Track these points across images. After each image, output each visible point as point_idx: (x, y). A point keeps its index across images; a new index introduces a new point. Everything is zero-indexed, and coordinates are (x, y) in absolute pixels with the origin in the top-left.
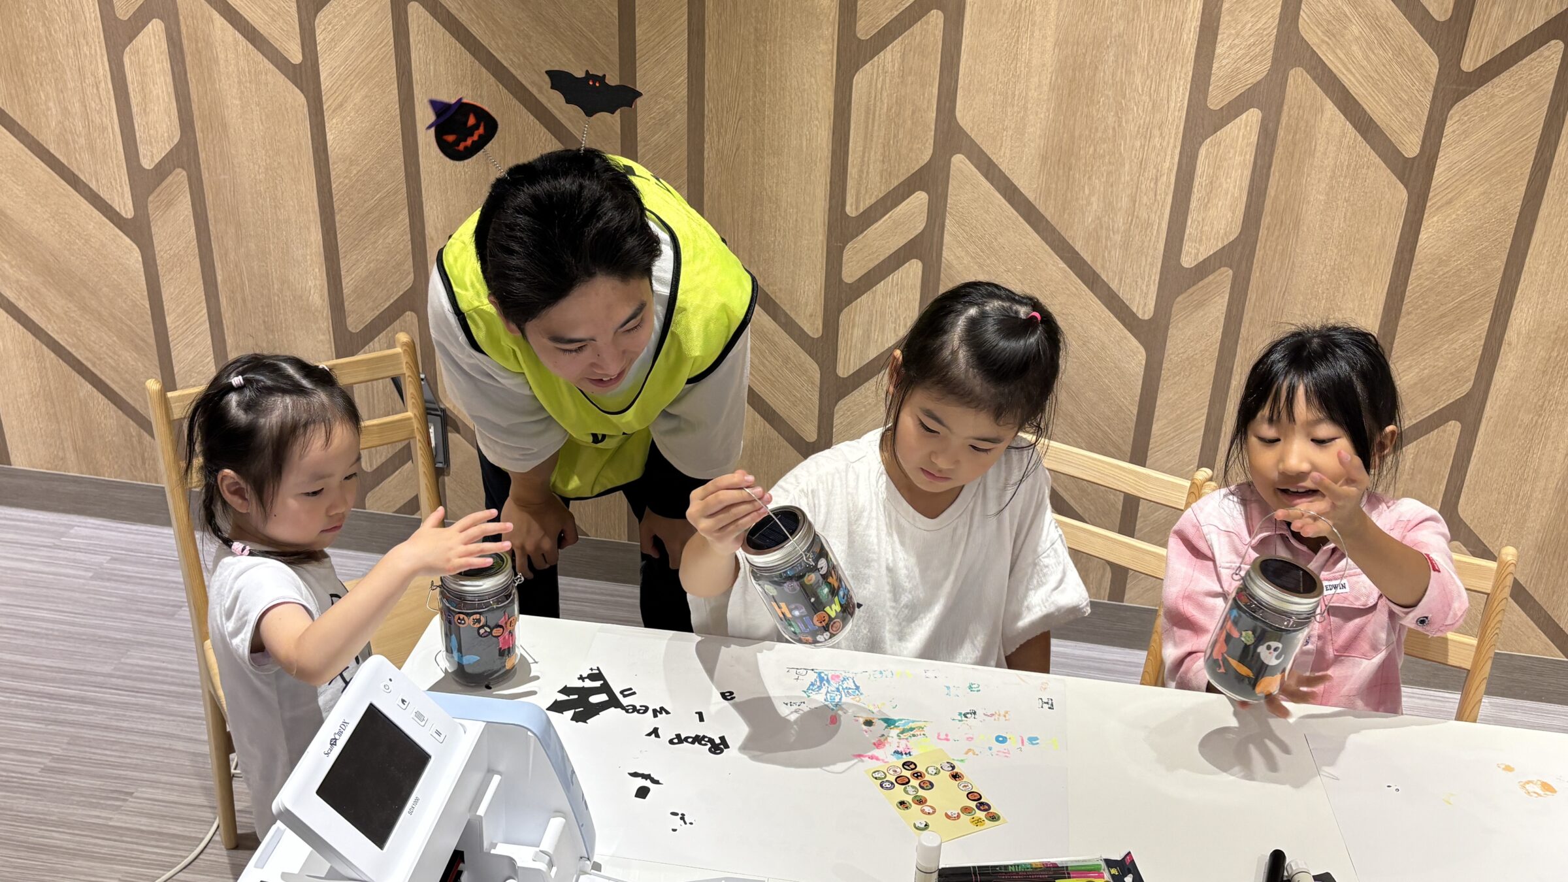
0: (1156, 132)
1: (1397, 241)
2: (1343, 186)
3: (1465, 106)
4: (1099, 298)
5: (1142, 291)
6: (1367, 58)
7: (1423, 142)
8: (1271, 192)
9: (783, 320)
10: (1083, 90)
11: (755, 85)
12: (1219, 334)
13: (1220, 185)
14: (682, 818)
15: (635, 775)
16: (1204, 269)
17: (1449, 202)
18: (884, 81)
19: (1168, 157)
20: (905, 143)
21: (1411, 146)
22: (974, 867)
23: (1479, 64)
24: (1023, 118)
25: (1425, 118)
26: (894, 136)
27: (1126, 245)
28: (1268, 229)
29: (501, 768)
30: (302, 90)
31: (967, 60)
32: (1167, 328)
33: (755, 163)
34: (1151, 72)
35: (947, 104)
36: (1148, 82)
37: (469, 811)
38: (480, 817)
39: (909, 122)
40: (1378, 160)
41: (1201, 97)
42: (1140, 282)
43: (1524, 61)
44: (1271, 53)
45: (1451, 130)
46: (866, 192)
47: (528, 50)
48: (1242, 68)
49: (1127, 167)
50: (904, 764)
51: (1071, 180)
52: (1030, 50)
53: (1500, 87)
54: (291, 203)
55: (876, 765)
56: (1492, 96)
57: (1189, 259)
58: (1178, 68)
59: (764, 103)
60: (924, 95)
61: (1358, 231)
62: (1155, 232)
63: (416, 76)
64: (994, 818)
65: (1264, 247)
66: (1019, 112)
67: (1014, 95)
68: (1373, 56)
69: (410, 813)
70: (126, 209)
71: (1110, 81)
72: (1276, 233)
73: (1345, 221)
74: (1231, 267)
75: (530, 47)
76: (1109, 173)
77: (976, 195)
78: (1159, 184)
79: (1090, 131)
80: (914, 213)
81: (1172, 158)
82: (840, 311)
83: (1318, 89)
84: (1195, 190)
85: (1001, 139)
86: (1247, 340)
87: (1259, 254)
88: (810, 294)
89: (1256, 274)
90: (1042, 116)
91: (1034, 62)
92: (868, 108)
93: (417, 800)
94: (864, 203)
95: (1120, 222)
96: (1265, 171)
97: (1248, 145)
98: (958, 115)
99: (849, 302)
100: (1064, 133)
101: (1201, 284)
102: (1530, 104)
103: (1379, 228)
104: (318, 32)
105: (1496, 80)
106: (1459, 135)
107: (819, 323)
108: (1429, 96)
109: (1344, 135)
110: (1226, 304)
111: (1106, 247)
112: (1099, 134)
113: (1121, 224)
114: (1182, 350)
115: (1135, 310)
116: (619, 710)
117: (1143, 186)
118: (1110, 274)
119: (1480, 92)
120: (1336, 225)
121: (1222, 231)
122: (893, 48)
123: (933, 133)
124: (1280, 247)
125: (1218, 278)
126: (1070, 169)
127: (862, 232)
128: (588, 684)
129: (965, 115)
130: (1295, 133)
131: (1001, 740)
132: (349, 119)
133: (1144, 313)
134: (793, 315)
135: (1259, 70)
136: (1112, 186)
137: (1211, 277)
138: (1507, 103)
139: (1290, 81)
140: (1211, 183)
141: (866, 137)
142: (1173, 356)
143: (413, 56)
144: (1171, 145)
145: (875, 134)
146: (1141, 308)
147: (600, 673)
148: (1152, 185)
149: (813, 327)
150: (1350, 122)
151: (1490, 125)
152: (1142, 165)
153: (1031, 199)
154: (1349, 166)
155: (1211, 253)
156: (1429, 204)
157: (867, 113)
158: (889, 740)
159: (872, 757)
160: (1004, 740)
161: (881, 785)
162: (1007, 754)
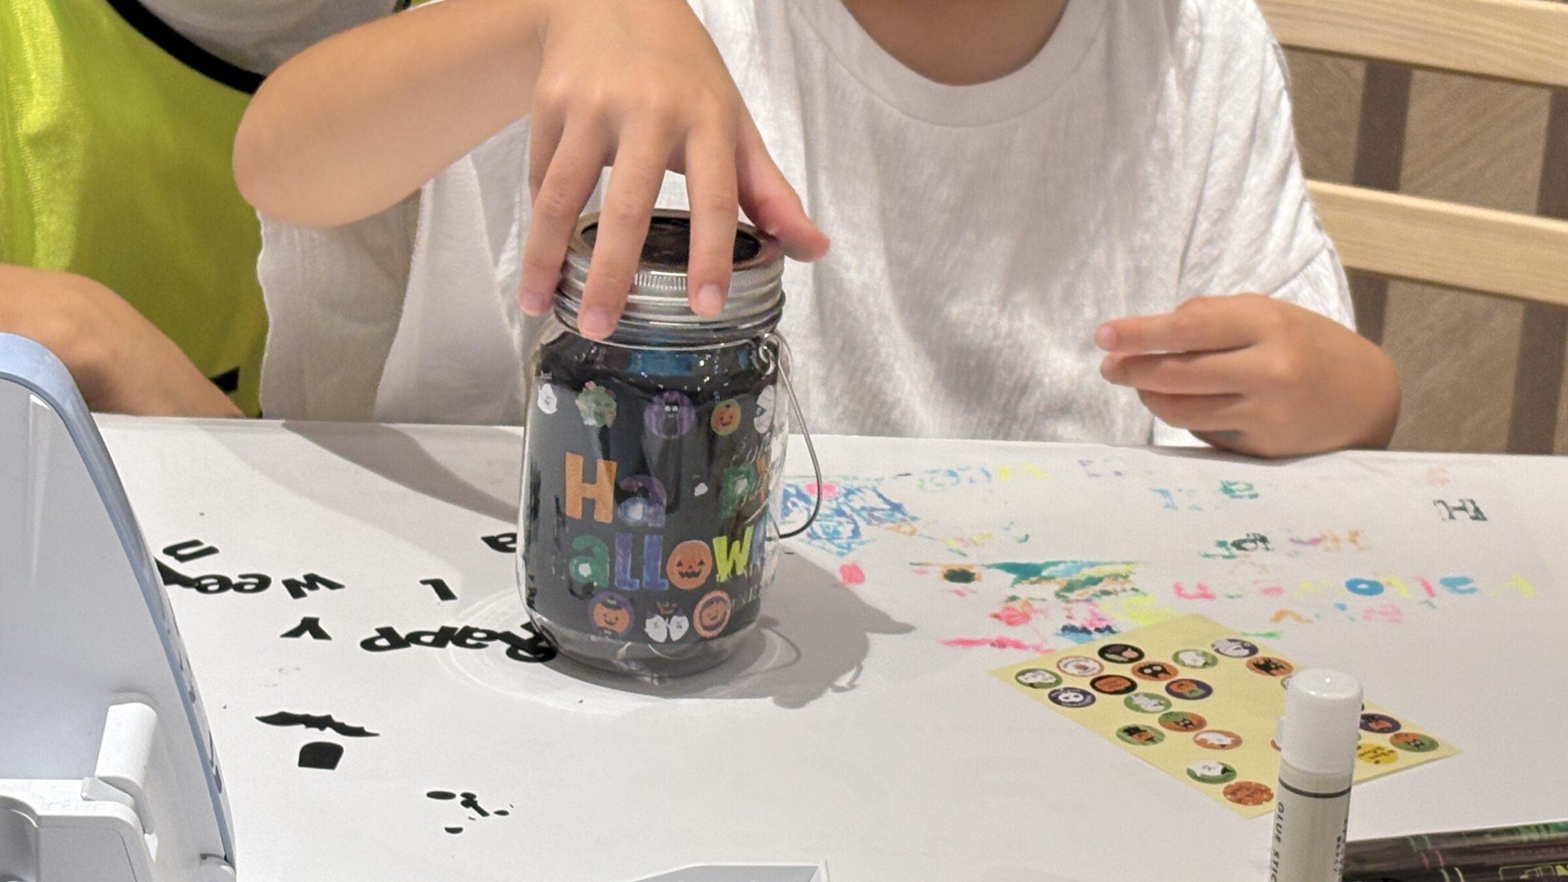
14: (469, 801)
15: (282, 719)
22: (1418, 839)
50: (1103, 652)
55: (1016, 658)
131: (1365, 588)
158: (1037, 605)
159: (1001, 644)
160: (1375, 588)
161: (1054, 698)
162: (1394, 615)
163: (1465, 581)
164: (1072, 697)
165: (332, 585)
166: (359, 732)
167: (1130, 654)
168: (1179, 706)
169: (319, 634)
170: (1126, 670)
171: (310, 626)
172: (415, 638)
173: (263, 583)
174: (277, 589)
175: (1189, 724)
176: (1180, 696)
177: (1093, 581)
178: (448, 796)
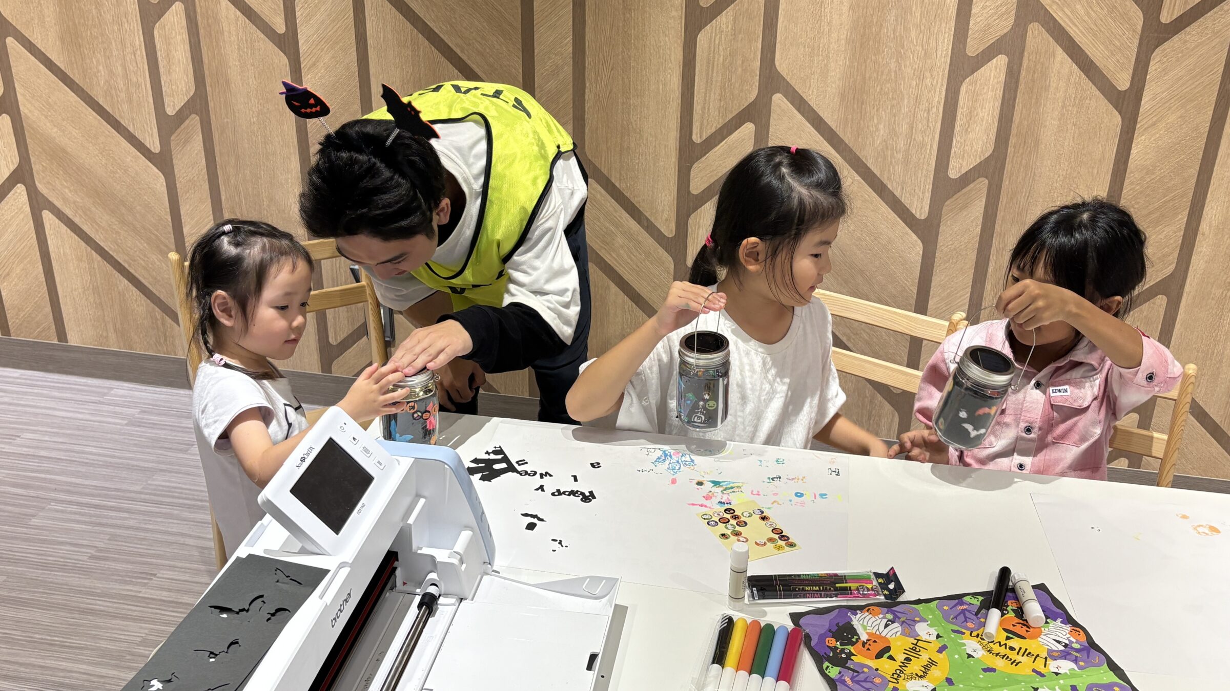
0: (928, 74)
1: (1114, 155)
2: (1072, 113)
3: (1165, 50)
4: (887, 204)
5: (919, 197)
6: (1088, 14)
7: (1133, 78)
8: (1016, 119)
9: (646, 224)
10: (871, 43)
11: (623, 43)
12: (979, 229)
13: (978, 114)
14: (560, 543)
15: (526, 515)
16: (966, 179)
17: (1154, 124)
18: (720, 38)
19: (938, 93)
20: (737, 85)
21: (1123, 82)
22: (775, 576)
23: (1174, 17)
24: (826, 65)
25: (1133, 60)
26: (729, 80)
27: (906, 162)
28: (1015, 147)
29: (426, 494)
30: (285, 53)
31: (783, 22)
32: (939, 226)
33: (623, 103)
34: (923, 28)
35: (769, 55)
36: (921, 36)
37: (402, 520)
38: (410, 524)
39: (740, 69)
40: (1098, 93)
41: (961, 46)
42: (917, 191)
43: (1209, 14)
44: (1014, 12)
45: (1154, 68)
46: (708, 124)
47: (454, 20)
48: (992, 24)
49: (906, 101)
50: (725, 510)
51: (863, 112)
52: (831, 13)
53: (1191, 33)
54: (277, 139)
55: (704, 510)
56: (1185, 42)
57: (954, 173)
58: (943, 25)
59: (630, 57)
60: (751, 48)
61: (1084, 148)
62: (928, 151)
63: (370, 42)
64: (792, 545)
65: (1012, 162)
66: (823, 61)
67: (819, 46)
68: (1092, 13)
69: (358, 513)
70: (154, 145)
71: (892, 36)
72: (1021, 151)
73: (1073, 141)
74: (986, 177)
75: (455, 18)
76: (893, 106)
77: (791, 125)
78: (931, 115)
79: (878, 74)
80: (744, 139)
81: (940, 93)
82: (688, 216)
83: (1051, 38)
84: (958, 118)
85: (810, 81)
86: (1000, 234)
87: (1008, 167)
88: (666, 203)
89: (1006, 183)
90: (841, 63)
91: (834, 22)
92: (709, 59)
93: (363, 506)
94: (706, 132)
95: (901, 144)
96: (1011, 103)
97: (998, 83)
98: (777, 63)
99: (696, 209)
100: (857, 76)
101: (964, 191)
102: (1214, 47)
103: (1100, 146)
104: (297, 9)
105: (1188, 29)
106: (1160, 72)
107: (673, 226)
108: (1136, 42)
109: (1071, 73)
110: (983, 206)
111: (891, 163)
112: (884, 77)
113: (902, 145)
114: (951, 243)
115: (914, 212)
116: (515, 473)
117: (919, 116)
118: (894, 184)
119: (1176, 38)
120: (1066, 144)
121: (979, 150)
122: (727, 13)
123: (758, 78)
124: (1024, 162)
125: (978, 186)
126: (862, 103)
127: (705, 155)
128: (492, 457)
129: (782, 64)
130: (1034, 72)
131: (799, 495)
132: (320, 75)
133: (921, 214)
134: (652, 220)
135: (1005, 25)
136: (895, 116)
137: (972, 185)
138: (1196, 47)
139: (1029, 33)
140: (970, 113)
141: (707, 82)
142: (943, 248)
143: (368, 26)
144: (939, 85)
145: (714, 79)
146: (918, 210)
147: (502, 450)
148: (925, 115)
149: (668, 229)
150: (1076, 64)
151: (1184, 64)
152: (918, 100)
153: (834, 128)
154: (1075, 98)
155: (971, 167)
156: (1138, 126)
157: (708, 63)
158: (715, 494)
159: (702, 506)
160: (802, 495)
161: (708, 523)
162: (803, 504)
163: (826, 495)
164: (712, 523)
165: (551, 476)
166: (542, 520)
167: (732, 511)
168: (738, 528)
169: (543, 490)
170: (728, 516)
171: (541, 488)
172: (564, 493)
173: (535, 473)
174: (538, 476)
175: (737, 534)
176: (739, 525)
177: (732, 488)
178: (556, 540)
